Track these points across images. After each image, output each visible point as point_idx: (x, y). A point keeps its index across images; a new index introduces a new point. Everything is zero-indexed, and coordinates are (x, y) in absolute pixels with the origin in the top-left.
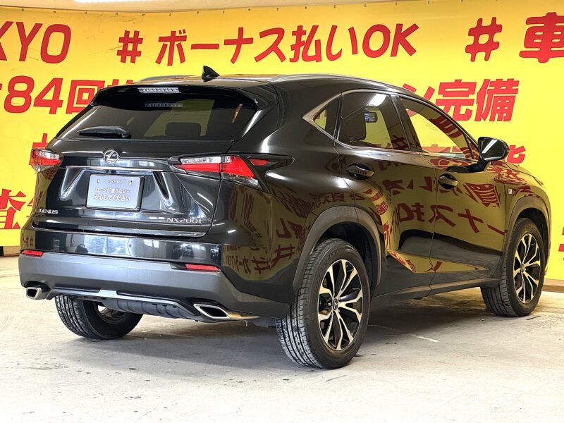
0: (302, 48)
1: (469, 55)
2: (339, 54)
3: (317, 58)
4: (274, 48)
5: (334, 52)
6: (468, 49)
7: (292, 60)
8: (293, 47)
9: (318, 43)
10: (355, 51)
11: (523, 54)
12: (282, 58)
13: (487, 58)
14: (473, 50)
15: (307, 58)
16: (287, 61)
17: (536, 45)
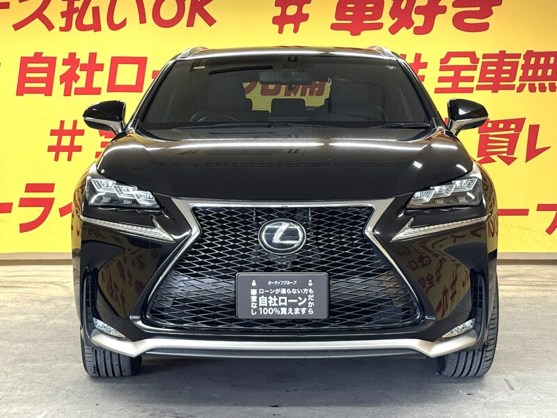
0: (75, 16)
1: (277, 27)
2: (123, 24)
3: (96, 27)
4: (39, 14)
5: (117, 21)
6: (276, 20)
7: (62, 29)
8: (63, 14)
9: (96, 11)
10: (143, 20)
11: (334, 27)
12: (50, 26)
13: (296, 30)
14: (280, 21)
15: (82, 27)
16: (56, 29)
17: (347, 18)
